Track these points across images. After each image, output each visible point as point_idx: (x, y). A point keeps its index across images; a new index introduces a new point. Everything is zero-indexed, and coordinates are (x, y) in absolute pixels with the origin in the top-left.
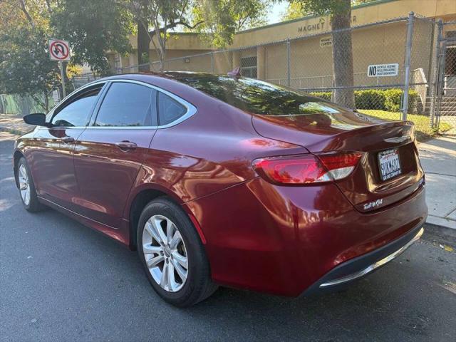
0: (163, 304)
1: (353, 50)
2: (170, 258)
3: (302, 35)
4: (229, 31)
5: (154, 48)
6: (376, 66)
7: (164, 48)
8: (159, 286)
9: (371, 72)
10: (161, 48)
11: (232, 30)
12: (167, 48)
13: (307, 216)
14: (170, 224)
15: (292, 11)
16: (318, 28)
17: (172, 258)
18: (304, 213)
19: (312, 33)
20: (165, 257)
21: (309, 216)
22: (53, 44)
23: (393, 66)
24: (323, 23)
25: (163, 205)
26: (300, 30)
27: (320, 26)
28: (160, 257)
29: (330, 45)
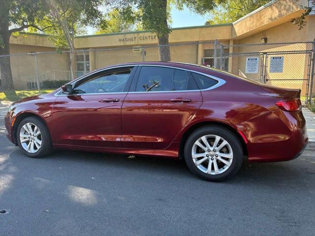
2: (214, 157)
3: (122, 44)
16: (132, 40)
17: (217, 157)
19: (128, 43)
20: (210, 157)
24: (135, 38)
26: (120, 40)
27: (133, 39)
28: (206, 158)
29: (140, 51)
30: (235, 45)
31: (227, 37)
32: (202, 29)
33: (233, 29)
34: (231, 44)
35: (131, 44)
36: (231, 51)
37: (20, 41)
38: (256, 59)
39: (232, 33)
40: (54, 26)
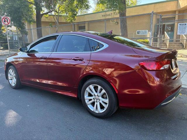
0: (95, 118)
1: (127, 24)
2: (98, 100)
3: (104, 18)
4: (74, 15)
5: (54, 21)
6: (140, 31)
7: (58, 21)
8: (93, 112)
9: (138, 33)
10: (57, 21)
11: (75, 15)
12: (59, 21)
13: (156, 81)
14: (99, 87)
15: (97, 8)
17: (99, 100)
18: (155, 80)
19: (107, 17)
20: (96, 100)
21: (157, 81)
22: (3, 18)
23: (146, 31)
25: (96, 81)
26: (103, 16)
27: (111, 14)
28: (93, 100)
29: (114, 22)
30: (179, 14)
31: (174, 9)
32: (156, 4)
33: (178, 3)
34: (177, 13)
35: (109, 18)
36: (177, 18)
37: (49, 20)
38: (186, 24)
39: (177, 6)
40: (65, 10)
